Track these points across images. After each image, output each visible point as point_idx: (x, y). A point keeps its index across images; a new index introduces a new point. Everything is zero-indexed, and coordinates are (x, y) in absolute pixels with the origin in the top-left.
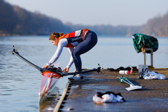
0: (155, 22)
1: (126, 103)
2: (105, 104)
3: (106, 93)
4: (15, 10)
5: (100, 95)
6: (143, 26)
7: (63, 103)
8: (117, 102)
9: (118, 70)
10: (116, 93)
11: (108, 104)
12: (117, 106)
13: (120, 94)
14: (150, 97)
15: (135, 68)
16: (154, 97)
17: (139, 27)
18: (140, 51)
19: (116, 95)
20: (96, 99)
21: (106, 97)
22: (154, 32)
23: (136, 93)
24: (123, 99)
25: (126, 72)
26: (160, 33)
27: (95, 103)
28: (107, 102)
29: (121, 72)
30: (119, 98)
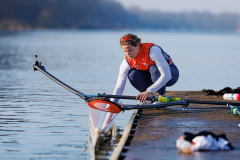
1: (234, 152)
2: (198, 154)
3: (200, 134)
5: (189, 137)
7: (124, 151)
8: (219, 150)
9: (221, 93)
10: (217, 133)
11: (204, 154)
13: (224, 136)
19: (217, 137)
20: (182, 144)
21: (199, 141)
24: (229, 145)
25: (235, 96)
27: (181, 152)
28: (201, 150)
30: (223, 143)
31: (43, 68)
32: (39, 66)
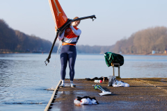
0: (122, 43)
1: (99, 105)
2: (83, 106)
4: (16, 33)
5: (80, 99)
6: (113, 46)
7: (51, 105)
8: (93, 104)
10: (91, 97)
11: (86, 106)
12: (92, 107)
13: (94, 99)
14: (117, 100)
15: (106, 79)
16: (121, 100)
17: (110, 47)
18: (110, 65)
19: (91, 99)
20: (76, 102)
21: (84, 101)
22: (121, 51)
23: (107, 97)
24: (97, 102)
25: (99, 81)
26: (125, 52)
28: (85, 104)
29: (96, 81)
30: (94, 101)
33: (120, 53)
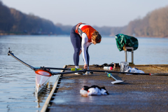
0: (135, 24)
1: (109, 96)
2: (91, 97)
3: (92, 87)
4: (12, 12)
5: (87, 89)
6: (125, 27)
7: (54, 95)
8: (102, 95)
9: (102, 66)
10: (100, 86)
11: (94, 97)
12: (101, 98)
13: (104, 88)
14: (130, 90)
15: (118, 65)
16: (134, 90)
17: (122, 28)
18: (122, 49)
19: (100, 88)
20: (83, 92)
22: (134, 32)
24: (107, 92)
25: (110, 68)
26: (140, 33)
27: (82, 96)
28: (92, 95)
29: (105, 68)
30: (103, 92)
31: (12, 54)
32: (10, 53)
33: (134, 36)
